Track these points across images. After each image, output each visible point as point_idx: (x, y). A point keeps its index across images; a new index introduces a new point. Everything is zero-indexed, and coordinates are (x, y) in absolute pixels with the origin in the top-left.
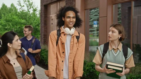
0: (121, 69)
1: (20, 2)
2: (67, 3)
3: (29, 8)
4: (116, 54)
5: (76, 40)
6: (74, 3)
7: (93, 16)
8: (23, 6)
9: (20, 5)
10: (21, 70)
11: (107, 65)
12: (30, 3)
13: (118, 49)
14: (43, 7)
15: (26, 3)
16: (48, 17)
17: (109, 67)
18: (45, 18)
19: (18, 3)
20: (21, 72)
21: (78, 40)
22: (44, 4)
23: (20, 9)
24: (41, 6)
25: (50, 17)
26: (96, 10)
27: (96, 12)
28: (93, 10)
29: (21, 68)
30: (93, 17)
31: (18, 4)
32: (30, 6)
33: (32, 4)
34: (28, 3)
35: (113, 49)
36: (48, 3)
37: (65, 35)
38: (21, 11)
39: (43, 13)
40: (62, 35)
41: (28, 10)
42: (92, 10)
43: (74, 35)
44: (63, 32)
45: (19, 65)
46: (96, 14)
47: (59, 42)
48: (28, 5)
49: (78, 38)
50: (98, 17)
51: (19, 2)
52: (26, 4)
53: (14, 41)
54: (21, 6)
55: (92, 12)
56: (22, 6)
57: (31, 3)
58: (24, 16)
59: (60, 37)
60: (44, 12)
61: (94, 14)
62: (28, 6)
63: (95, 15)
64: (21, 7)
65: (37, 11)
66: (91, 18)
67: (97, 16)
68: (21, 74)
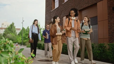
0: (89, 31)
4: (86, 27)
5: (76, 22)
11: (85, 30)
17: (85, 31)
29: (60, 29)
35: (86, 25)
40: (70, 20)
43: (75, 20)
45: (59, 28)
49: (77, 21)
53: (57, 18)
68: (60, 31)
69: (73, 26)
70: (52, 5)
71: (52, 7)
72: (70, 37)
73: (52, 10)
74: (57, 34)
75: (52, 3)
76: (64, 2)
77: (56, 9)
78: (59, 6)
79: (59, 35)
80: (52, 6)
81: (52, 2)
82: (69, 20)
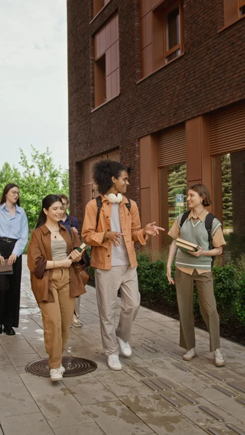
1: (25, 158)
2: (123, 157)
3: (43, 171)
4: (195, 224)
6: (137, 156)
7: (174, 184)
8: (32, 167)
9: (25, 164)
10: (66, 246)
12: (45, 160)
13: (198, 218)
14: (74, 167)
15: (37, 159)
16: (84, 186)
18: (79, 188)
19: (21, 160)
20: (66, 249)
21: (129, 210)
22: (76, 160)
23: (26, 172)
24: (70, 164)
25: (89, 185)
26: (180, 173)
27: (179, 176)
28: (174, 173)
29: (65, 243)
30: (174, 186)
31: (22, 163)
32: (45, 166)
33: (49, 163)
34: (40, 161)
36: (85, 157)
37: (108, 204)
38: (28, 176)
39: (75, 179)
40: (104, 205)
41: (42, 174)
42: (173, 171)
43: (122, 203)
44: (106, 201)
45: (63, 239)
46: (180, 180)
47: (101, 215)
48: (41, 165)
49: (128, 206)
50: (185, 187)
51: (23, 159)
52: (37, 162)
54: (27, 167)
55: (173, 177)
56: (30, 166)
57: (47, 160)
58: (33, 186)
59: (102, 208)
60: (76, 177)
61: (176, 181)
62: (42, 167)
63: (179, 183)
64: (28, 170)
65: (59, 175)
66: (172, 189)
67: (184, 185)
68: (66, 251)
69: (115, 228)
70: (93, 85)
71: (93, 94)
72: (108, 270)
73: (94, 107)
74: (50, 264)
75: (93, 78)
76: (142, 75)
77: (110, 102)
78: (121, 91)
79: (61, 268)
80: (94, 90)
81: (93, 73)
82: (100, 205)
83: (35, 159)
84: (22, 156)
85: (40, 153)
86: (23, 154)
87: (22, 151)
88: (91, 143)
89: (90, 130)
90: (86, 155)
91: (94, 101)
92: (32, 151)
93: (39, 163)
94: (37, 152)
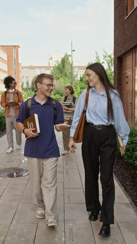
1: (99, 57)
3: (110, 65)
14: (116, 61)
15: (106, 58)
16: (123, 74)
18: (119, 75)
22: (117, 56)
25: (125, 73)
34: (109, 59)
52: (106, 60)
56: (102, 62)
62: (110, 63)
71: (127, 6)
73: (127, 16)
83: (105, 58)
84: (97, 56)
85: (108, 54)
86: (97, 55)
87: (97, 53)
88: (125, 43)
89: (125, 33)
90: (122, 51)
91: (128, 11)
92: (103, 53)
93: (108, 60)
94: (107, 53)
